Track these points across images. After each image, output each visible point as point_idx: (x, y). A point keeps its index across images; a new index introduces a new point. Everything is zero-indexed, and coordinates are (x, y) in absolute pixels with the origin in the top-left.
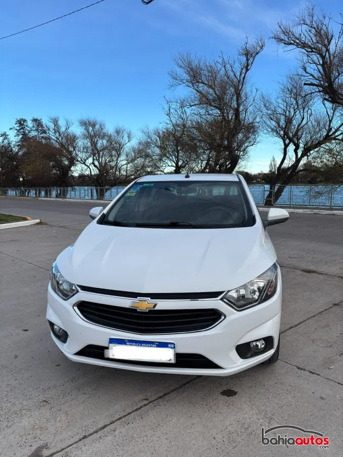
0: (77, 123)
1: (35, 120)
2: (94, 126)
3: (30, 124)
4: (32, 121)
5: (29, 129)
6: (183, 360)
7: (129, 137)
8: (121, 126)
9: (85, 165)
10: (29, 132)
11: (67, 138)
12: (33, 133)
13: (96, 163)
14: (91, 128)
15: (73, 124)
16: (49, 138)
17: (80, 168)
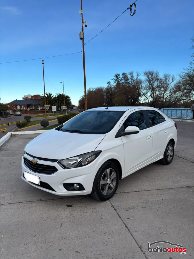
0: (143, 74)
1: (124, 74)
2: (152, 74)
3: (121, 76)
4: (122, 74)
5: (120, 79)
6: (43, 184)
7: (173, 79)
8: (168, 73)
9: (145, 97)
10: (120, 81)
11: (137, 82)
12: (123, 81)
13: (152, 95)
14: (150, 76)
15: (140, 74)
16: (129, 83)
17: (144, 98)
